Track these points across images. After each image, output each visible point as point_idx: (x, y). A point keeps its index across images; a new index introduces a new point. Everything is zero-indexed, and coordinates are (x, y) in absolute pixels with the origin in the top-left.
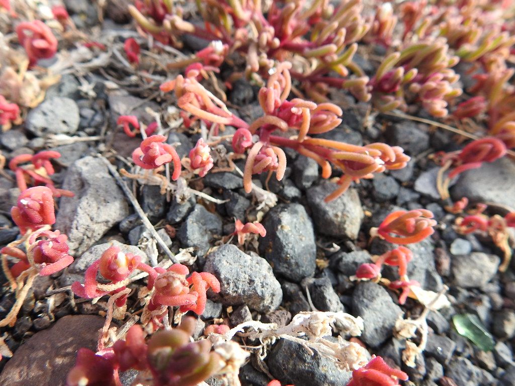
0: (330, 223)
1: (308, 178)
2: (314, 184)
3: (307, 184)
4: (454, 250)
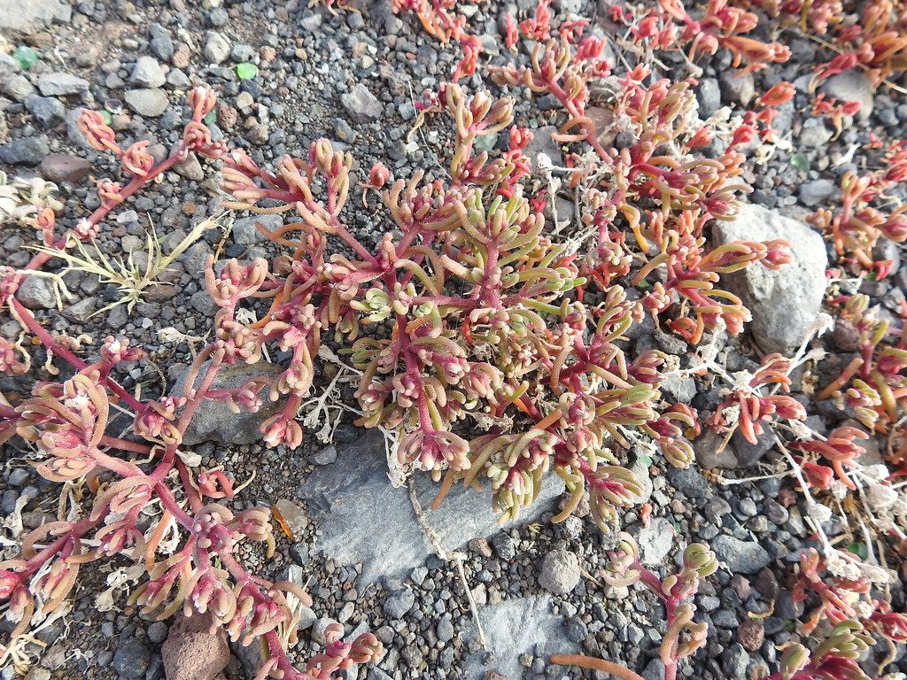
0: (731, 92)
1: (724, 65)
2: (726, 70)
3: (722, 68)
4: (806, 125)
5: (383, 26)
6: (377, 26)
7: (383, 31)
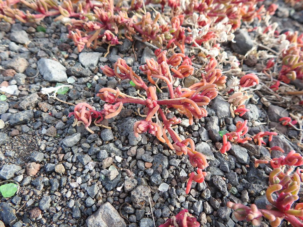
5: (127, 138)
6: (123, 138)
7: (127, 142)
